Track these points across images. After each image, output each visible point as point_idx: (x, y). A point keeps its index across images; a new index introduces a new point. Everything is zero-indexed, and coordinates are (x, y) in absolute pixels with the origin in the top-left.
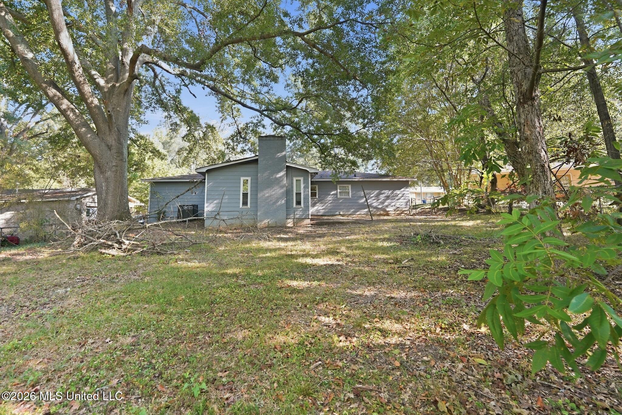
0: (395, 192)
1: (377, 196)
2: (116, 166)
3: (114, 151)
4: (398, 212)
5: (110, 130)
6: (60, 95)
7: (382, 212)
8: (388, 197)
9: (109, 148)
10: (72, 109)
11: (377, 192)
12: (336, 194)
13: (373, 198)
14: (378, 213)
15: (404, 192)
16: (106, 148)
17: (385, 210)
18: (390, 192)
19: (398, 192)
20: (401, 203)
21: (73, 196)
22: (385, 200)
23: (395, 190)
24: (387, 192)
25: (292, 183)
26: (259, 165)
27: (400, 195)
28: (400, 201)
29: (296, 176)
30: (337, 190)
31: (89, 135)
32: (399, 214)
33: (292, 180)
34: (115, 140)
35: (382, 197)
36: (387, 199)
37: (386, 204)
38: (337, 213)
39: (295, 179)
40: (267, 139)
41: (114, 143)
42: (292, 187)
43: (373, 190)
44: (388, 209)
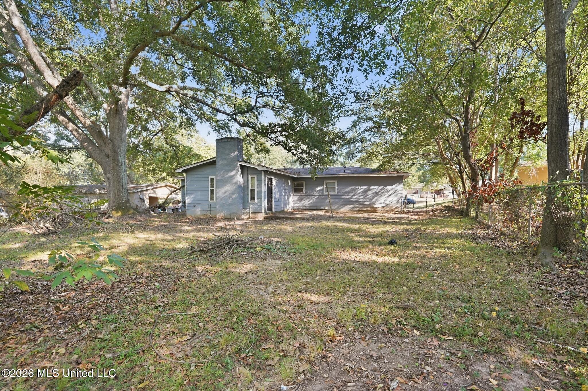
0: (386, 188)
1: (365, 192)
2: (113, 169)
3: (111, 158)
4: (387, 209)
5: (105, 143)
6: (67, 121)
7: (369, 209)
8: (377, 194)
9: (108, 157)
10: (76, 130)
11: (364, 188)
12: (322, 190)
13: (360, 194)
14: (365, 210)
15: (396, 189)
16: (105, 157)
17: (373, 208)
18: (380, 188)
19: (389, 188)
20: (392, 200)
21: (136, 189)
22: (373, 197)
23: (386, 186)
24: (376, 189)
25: (248, 181)
26: (217, 165)
27: (392, 192)
28: (391, 197)
29: (251, 174)
30: (323, 185)
31: (90, 148)
32: (387, 212)
33: (248, 178)
34: (110, 150)
35: (370, 193)
36: (375, 196)
37: (374, 200)
38: (323, 208)
39: (250, 177)
40: (223, 141)
41: (109, 152)
42: (248, 184)
43: (361, 186)
44: (375, 206)
